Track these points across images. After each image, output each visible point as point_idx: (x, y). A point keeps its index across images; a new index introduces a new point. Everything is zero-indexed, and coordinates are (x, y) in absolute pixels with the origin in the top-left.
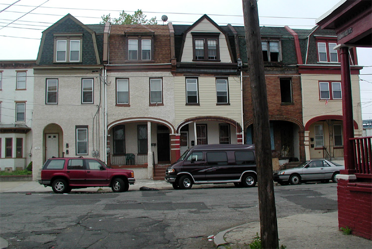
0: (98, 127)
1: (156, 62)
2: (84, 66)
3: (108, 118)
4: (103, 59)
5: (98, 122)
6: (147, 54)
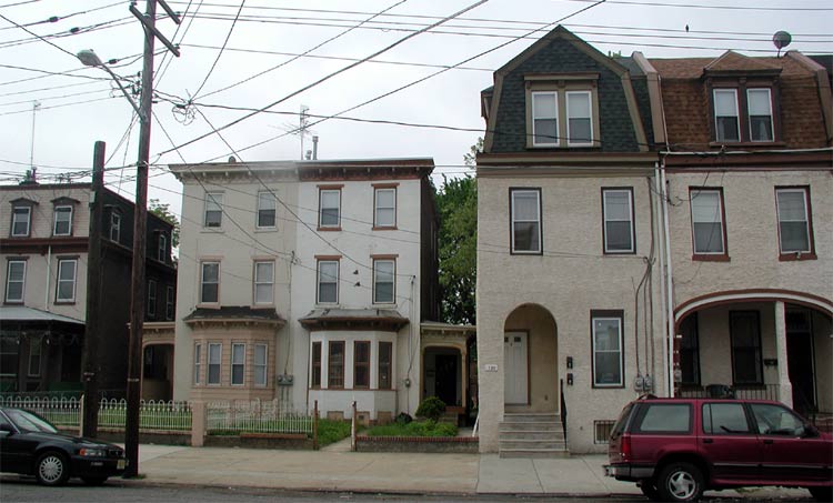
0: (649, 315)
1: (790, 145)
2: (607, 155)
3: (677, 291)
4: (653, 137)
5: (648, 300)
6: (763, 126)
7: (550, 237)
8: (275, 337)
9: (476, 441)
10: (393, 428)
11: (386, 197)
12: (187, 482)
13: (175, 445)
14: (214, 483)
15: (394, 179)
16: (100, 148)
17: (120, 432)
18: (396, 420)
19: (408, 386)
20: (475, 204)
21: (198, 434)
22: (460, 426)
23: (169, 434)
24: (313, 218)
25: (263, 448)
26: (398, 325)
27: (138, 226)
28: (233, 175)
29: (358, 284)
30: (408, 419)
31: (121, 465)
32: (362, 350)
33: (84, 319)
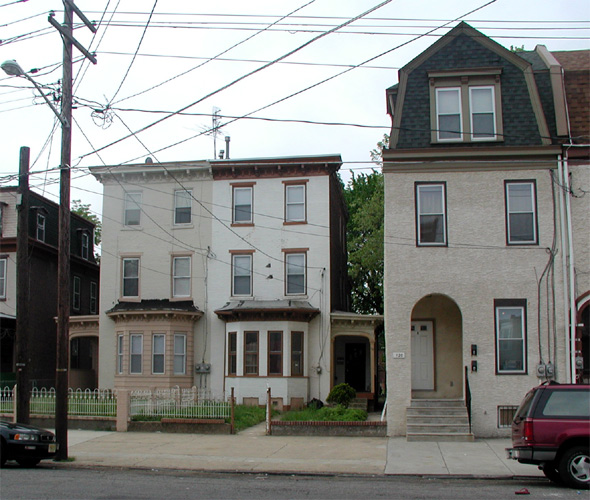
0: (551, 304)
2: (510, 149)
3: (580, 280)
4: (556, 131)
5: (550, 289)
7: (454, 230)
8: (193, 328)
9: (384, 425)
10: (305, 413)
11: (296, 193)
12: (113, 464)
13: (102, 430)
14: (139, 465)
15: (304, 175)
16: (25, 153)
17: (50, 418)
18: (308, 406)
19: (320, 373)
20: (381, 198)
21: (122, 420)
22: (369, 411)
23: (96, 420)
24: (227, 215)
25: (183, 432)
26: (310, 315)
27: (62, 226)
28: (150, 175)
29: (271, 277)
30: (320, 404)
31: (52, 448)
32: (275, 339)
33: (15, 314)
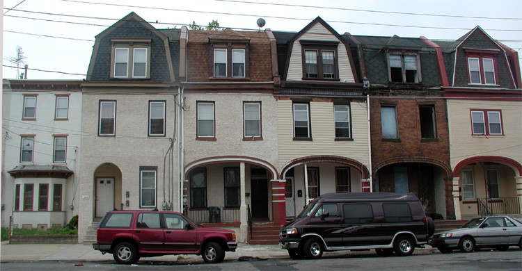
0: (171, 169)
1: (253, 80)
3: (186, 156)
4: (178, 74)
5: (171, 161)
6: (240, 69)
7: (119, 128)
26: (66, 174)
32: (44, 188)
